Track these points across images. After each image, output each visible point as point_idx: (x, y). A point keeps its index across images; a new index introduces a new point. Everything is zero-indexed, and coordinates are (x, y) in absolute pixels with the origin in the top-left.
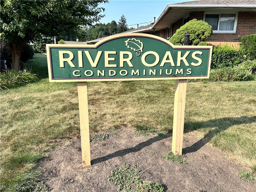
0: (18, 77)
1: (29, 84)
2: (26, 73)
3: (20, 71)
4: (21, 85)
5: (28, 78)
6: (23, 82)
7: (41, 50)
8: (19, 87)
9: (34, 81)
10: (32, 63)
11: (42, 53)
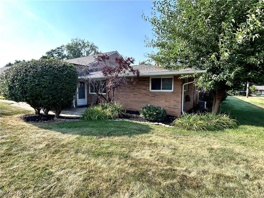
0: (217, 121)
1: (226, 129)
2: (225, 118)
3: (220, 115)
4: (219, 129)
5: (227, 123)
6: (222, 125)
7: (232, 93)
8: (217, 130)
9: (232, 127)
10: (225, 105)
11: (233, 96)
